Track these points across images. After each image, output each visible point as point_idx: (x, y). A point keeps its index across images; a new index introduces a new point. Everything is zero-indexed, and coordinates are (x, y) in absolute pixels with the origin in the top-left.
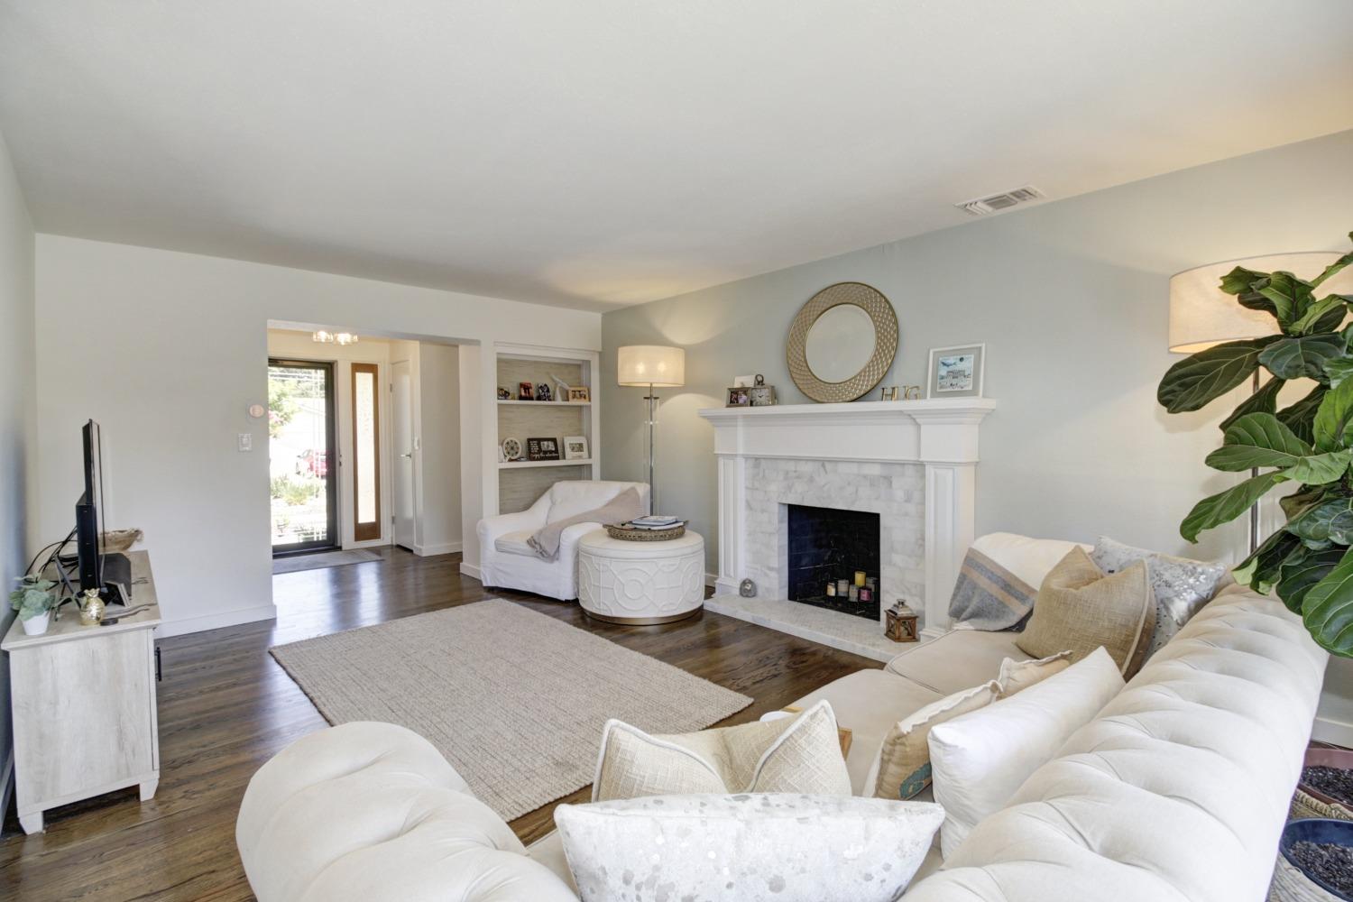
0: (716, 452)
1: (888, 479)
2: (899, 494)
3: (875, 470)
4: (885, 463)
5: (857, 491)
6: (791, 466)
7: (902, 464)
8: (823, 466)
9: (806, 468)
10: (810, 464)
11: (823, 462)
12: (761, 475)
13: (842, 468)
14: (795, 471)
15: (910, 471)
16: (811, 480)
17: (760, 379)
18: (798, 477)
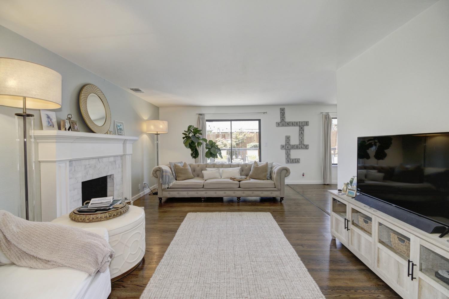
0: (39, 160)
1: (115, 161)
2: (117, 166)
3: (112, 159)
4: (114, 156)
5: (109, 168)
6: (87, 162)
7: (117, 156)
8: (99, 160)
9: (93, 162)
10: (94, 160)
11: (98, 158)
12: (73, 170)
13: (105, 160)
14: (89, 164)
15: (119, 158)
16: (95, 167)
17: (70, 116)
18: (90, 167)
